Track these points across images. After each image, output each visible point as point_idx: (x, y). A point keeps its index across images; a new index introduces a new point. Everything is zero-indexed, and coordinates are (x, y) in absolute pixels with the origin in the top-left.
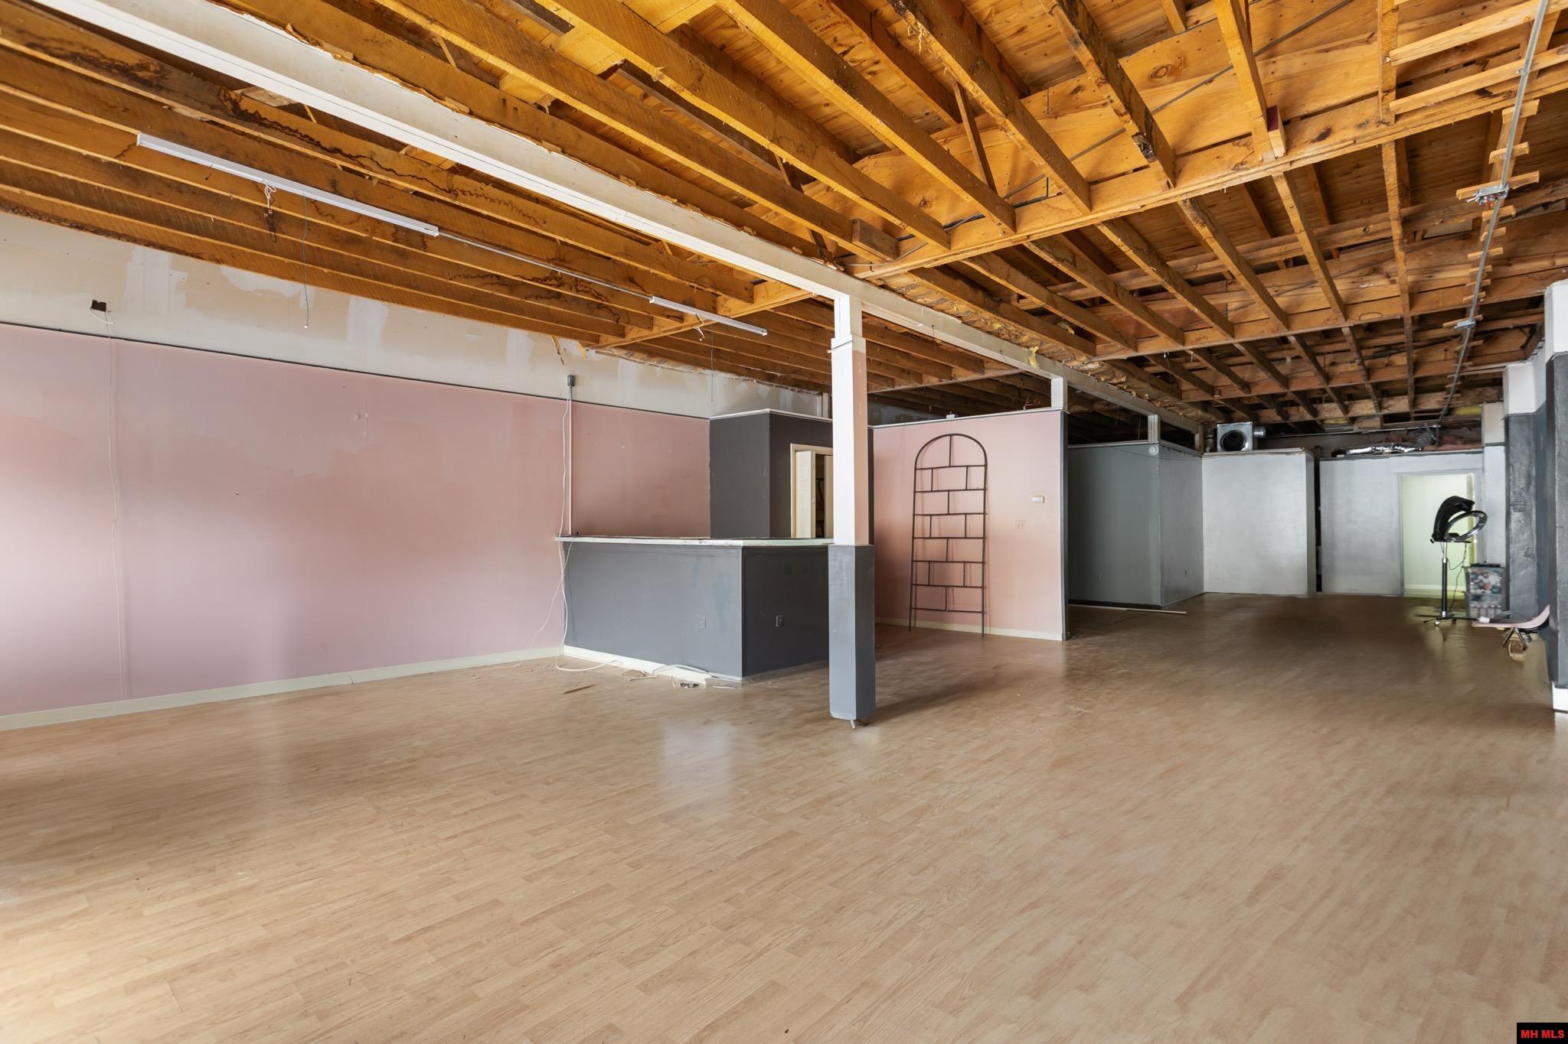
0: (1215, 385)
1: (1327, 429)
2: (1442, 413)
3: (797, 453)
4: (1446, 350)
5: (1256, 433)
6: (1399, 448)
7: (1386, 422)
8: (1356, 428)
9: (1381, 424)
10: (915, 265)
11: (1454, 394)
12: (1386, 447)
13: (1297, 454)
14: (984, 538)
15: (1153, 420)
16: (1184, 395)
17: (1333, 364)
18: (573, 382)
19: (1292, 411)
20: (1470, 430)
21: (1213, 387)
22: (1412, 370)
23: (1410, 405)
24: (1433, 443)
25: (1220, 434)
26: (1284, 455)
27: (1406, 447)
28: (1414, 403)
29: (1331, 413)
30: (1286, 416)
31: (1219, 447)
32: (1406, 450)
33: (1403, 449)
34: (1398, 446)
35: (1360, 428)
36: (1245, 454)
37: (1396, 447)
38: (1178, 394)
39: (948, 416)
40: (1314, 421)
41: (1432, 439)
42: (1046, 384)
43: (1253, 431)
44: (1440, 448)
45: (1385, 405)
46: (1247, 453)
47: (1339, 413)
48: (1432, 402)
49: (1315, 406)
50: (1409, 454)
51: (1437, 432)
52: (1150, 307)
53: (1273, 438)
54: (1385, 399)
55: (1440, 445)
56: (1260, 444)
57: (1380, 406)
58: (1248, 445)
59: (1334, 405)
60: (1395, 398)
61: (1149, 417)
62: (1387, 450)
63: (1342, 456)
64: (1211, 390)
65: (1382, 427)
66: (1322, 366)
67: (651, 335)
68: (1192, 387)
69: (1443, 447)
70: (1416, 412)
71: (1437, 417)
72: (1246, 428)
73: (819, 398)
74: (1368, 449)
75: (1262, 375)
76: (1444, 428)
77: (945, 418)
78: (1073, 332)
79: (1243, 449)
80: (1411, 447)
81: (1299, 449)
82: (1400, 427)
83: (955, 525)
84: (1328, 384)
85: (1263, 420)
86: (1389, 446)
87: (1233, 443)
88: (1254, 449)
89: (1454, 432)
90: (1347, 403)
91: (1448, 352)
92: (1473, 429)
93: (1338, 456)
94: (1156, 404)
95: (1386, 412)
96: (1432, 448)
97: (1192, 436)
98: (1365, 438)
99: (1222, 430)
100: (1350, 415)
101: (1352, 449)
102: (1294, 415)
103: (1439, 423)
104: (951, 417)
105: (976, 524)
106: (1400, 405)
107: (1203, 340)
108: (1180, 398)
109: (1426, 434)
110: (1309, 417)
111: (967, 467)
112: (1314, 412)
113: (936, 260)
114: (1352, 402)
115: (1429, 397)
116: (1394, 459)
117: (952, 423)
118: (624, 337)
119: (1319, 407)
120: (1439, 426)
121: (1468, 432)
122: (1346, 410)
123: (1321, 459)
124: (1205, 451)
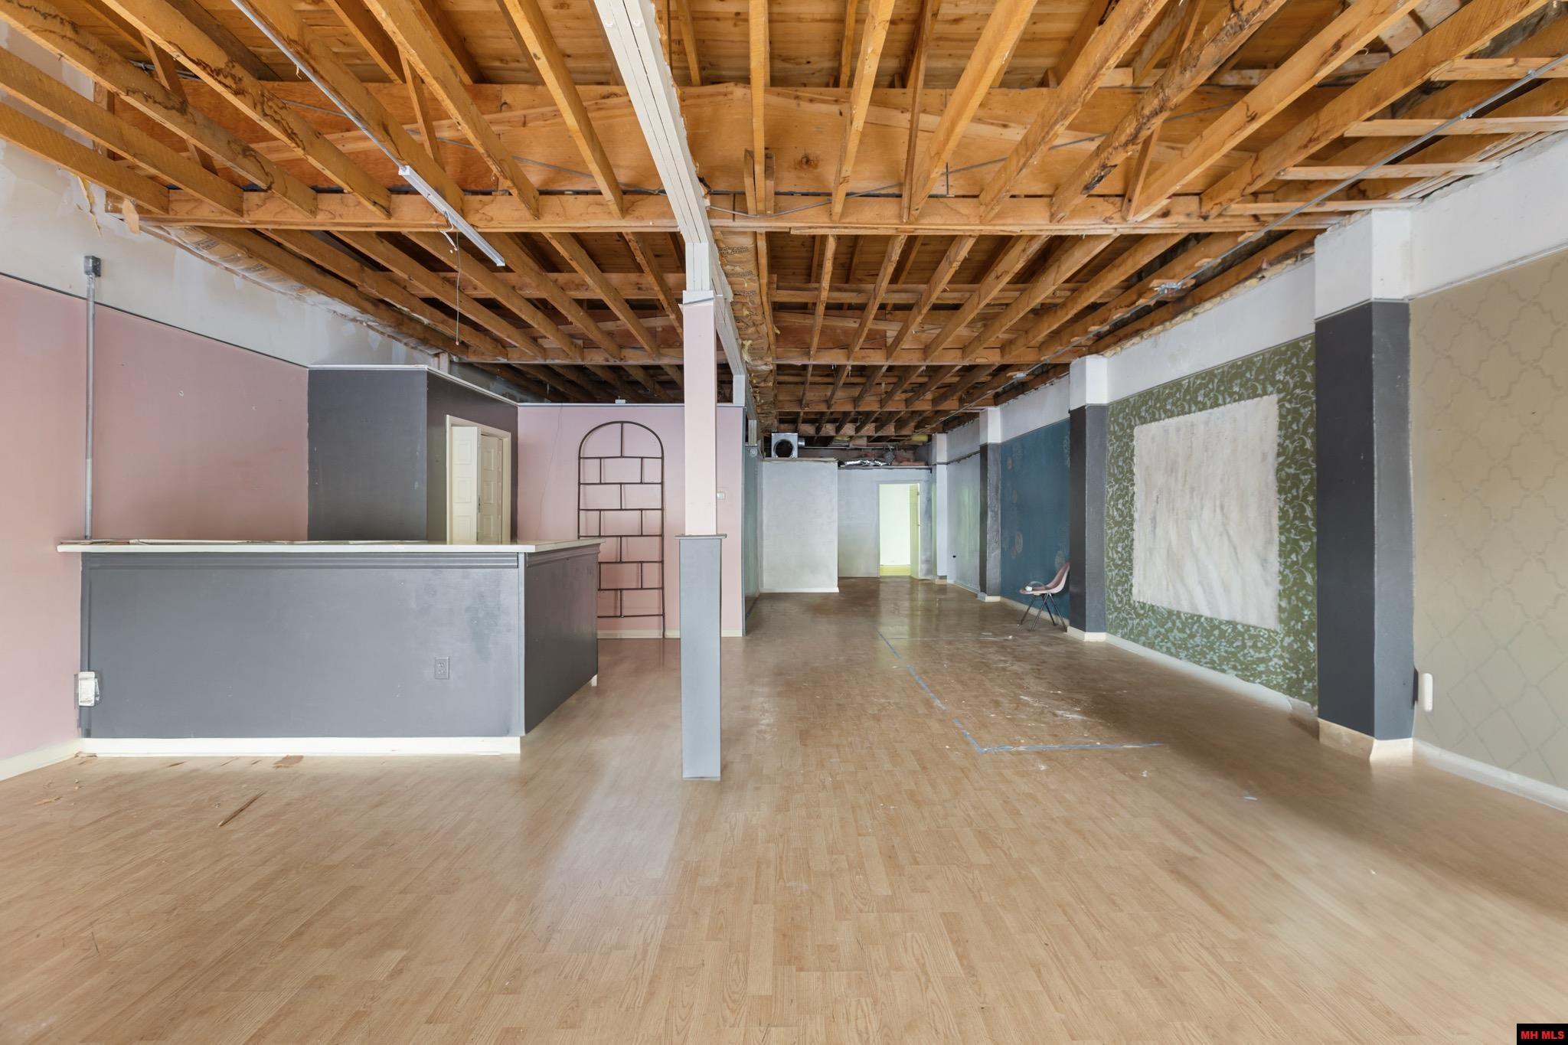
1: (832, 444)
3: (454, 428)
5: (800, 443)
8: (851, 445)
9: (867, 443)
10: (775, 227)
13: (832, 463)
14: (662, 536)
15: (753, 424)
18: (96, 268)
19: (825, 427)
24: (894, 460)
25: (774, 442)
26: (823, 463)
29: (848, 431)
31: (773, 453)
32: (881, 464)
35: (853, 445)
37: (876, 462)
39: (617, 401)
40: (834, 437)
43: (798, 441)
44: (900, 464)
46: (794, 460)
47: (852, 432)
50: (881, 467)
51: (893, 452)
53: (812, 449)
56: (803, 453)
58: (795, 453)
62: (870, 463)
67: (308, 224)
69: (902, 464)
72: (793, 438)
74: (858, 462)
76: (895, 449)
77: (615, 402)
79: (792, 456)
80: (885, 462)
81: (833, 459)
82: (883, 447)
83: (628, 522)
85: (804, 432)
86: (872, 461)
87: (784, 450)
88: (799, 456)
90: (867, 425)
93: (841, 466)
99: (776, 438)
102: (823, 431)
104: (620, 402)
105: (653, 519)
107: (868, 359)
109: (890, 452)
111: (642, 458)
113: (810, 228)
116: (875, 471)
117: (621, 408)
118: (242, 216)
119: (846, 426)
120: (894, 447)
122: (858, 430)
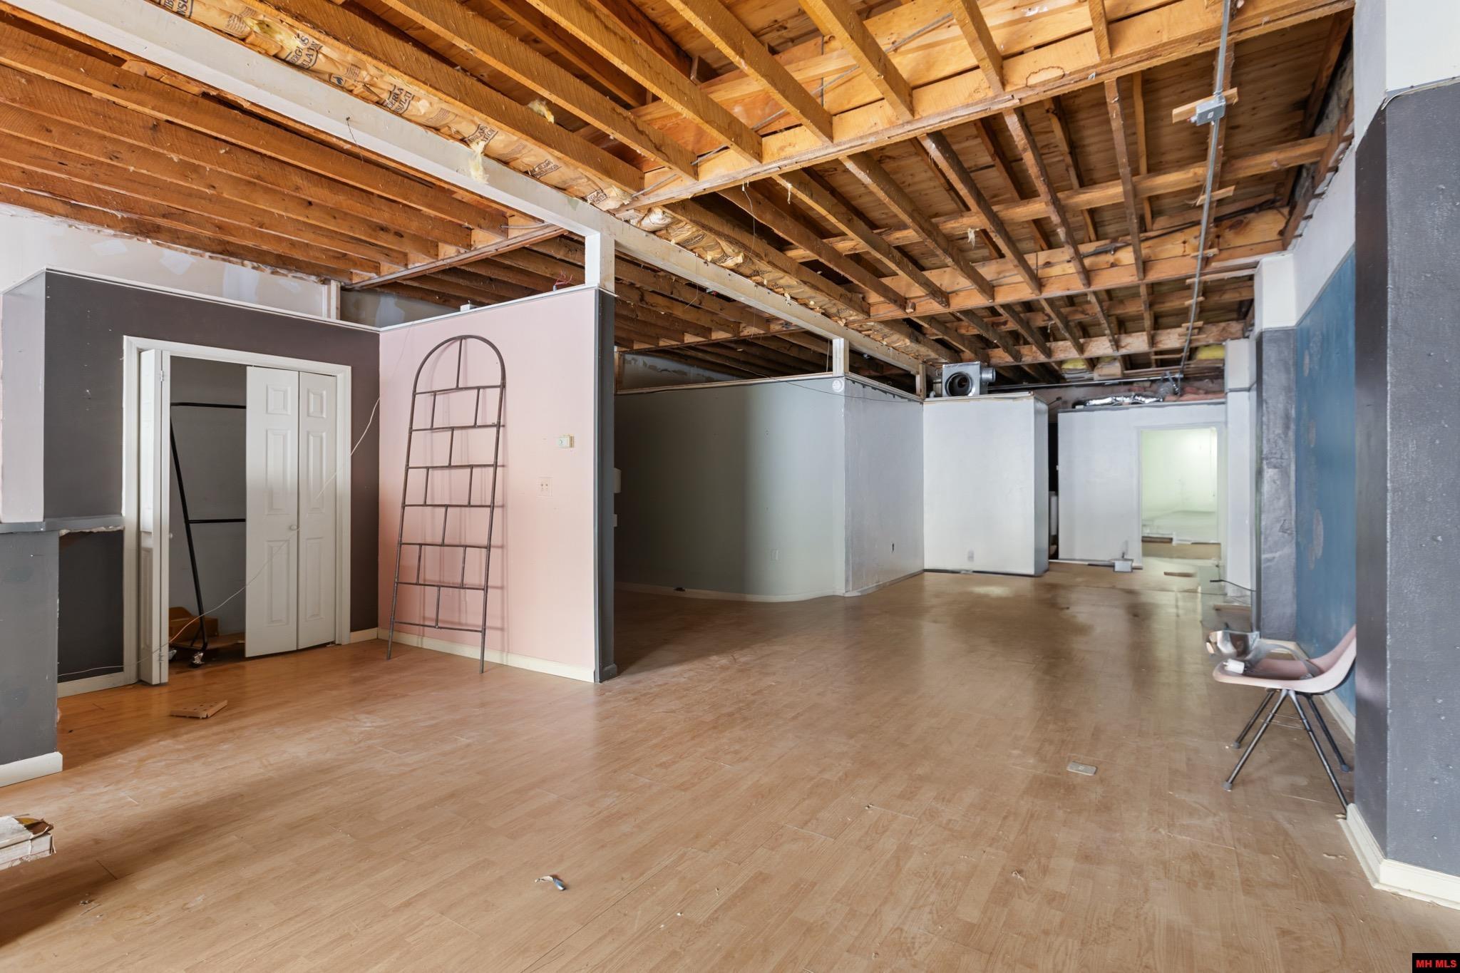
0: (907, 296)
1: (1066, 376)
2: (1184, 354)
4: (1184, 242)
5: (985, 376)
6: (1139, 398)
7: (1127, 369)
8: (1096, 376)
9: (1122, 371)
11: (1194, 321)
12: (1126, 397)
13: (1025, 400)
14: (492, 507)
15: (839, 346)
16: (873, 311)
17: (1048, 264)
19: (1025, 350)
20: (1213, 382)
21: (906, 299)
22: (1141, 270)
23: (1149, 343)
24: (1175, 394)
25: (946, 376)
26: (1011, 401)
27: (1146, 397)
28: (1152, 341)
29: (1065, 351)
30: (1017, 356)
31: (944, 391)
32: (1147, 401)
33: (1143, 399)
34: (1139, 395)
35: (1100, 376)
36: (971, 399)
37: (1137, 398)
38: (865, 310)
39: (462, 307)
40: (1049, 363)
41: (1174, 389)
42: (573, 243)
43: (981, 373)
44: (1181, 398)
45: (1123, 344)
46: (973, 398)
47: (1074, 353)
48: (1172, 339)
49: (1048, 344)
50: (1149, 406)
51: (1179, 382)
52: (712, 96)
53: (1005, 382)
54: (1123, 336)
55: (1181, 396)
56: (990, 388)
57: (1117, 344)
58: (975, 389)
59: (1068, 343)
60: (1134, 334)
61: (834, 341)
62: (1127, 400)
63: (1081, 407)
64: (902, 302)
65: (1123, 374)
66: (1034, 267)
68: (882, 299)
69: (1185, 397)
70: (1157, 353)
71: (1177, 362)
72: (972, 370)
73: (324, 288)
74: (1108, 400)
75: (963, 282)
76: (1186, 379)
77: (459, 310)
78: (551, 118)
79: (970, 395)
80: (1152, 397)
81: (1027, 394)
82: (1142, 375)
84: (1041, 292)
85: (994, 361)
86: (1129, 397)
87: (959, 386)
88: (981, 393)
89: (1197, 384)
90: (1082, 341)
91: (1186, 245)
92: (1215, 381)
93: (1078, 407)
94: (839, 322)
95: (1123, 351)
96: (1174, 398)
97: (913, 377)
98: (1103, 387)
99: (948, 370)
100: (1087, 354)
101: (1092, 400)
102: (1026, 355)
103: (1182, 372)
104: (465, 308)
105: (483, 484)
106: (1137, 343)
108: (868, 313)
109: (1168, 383)
110: (1042, 358)
112: (1048, 353)
114: (1088, 339)
115: (1169, 333)
116: (1135, 411)
117: (468, 318)
119: (1053, 345)
120: (1182, 376)
121: (1211, 385)
122: (1081, 349)
123: (1060, 410)
124: (928, 396)
